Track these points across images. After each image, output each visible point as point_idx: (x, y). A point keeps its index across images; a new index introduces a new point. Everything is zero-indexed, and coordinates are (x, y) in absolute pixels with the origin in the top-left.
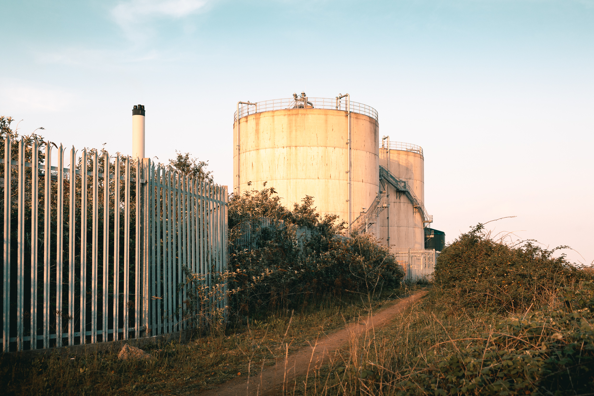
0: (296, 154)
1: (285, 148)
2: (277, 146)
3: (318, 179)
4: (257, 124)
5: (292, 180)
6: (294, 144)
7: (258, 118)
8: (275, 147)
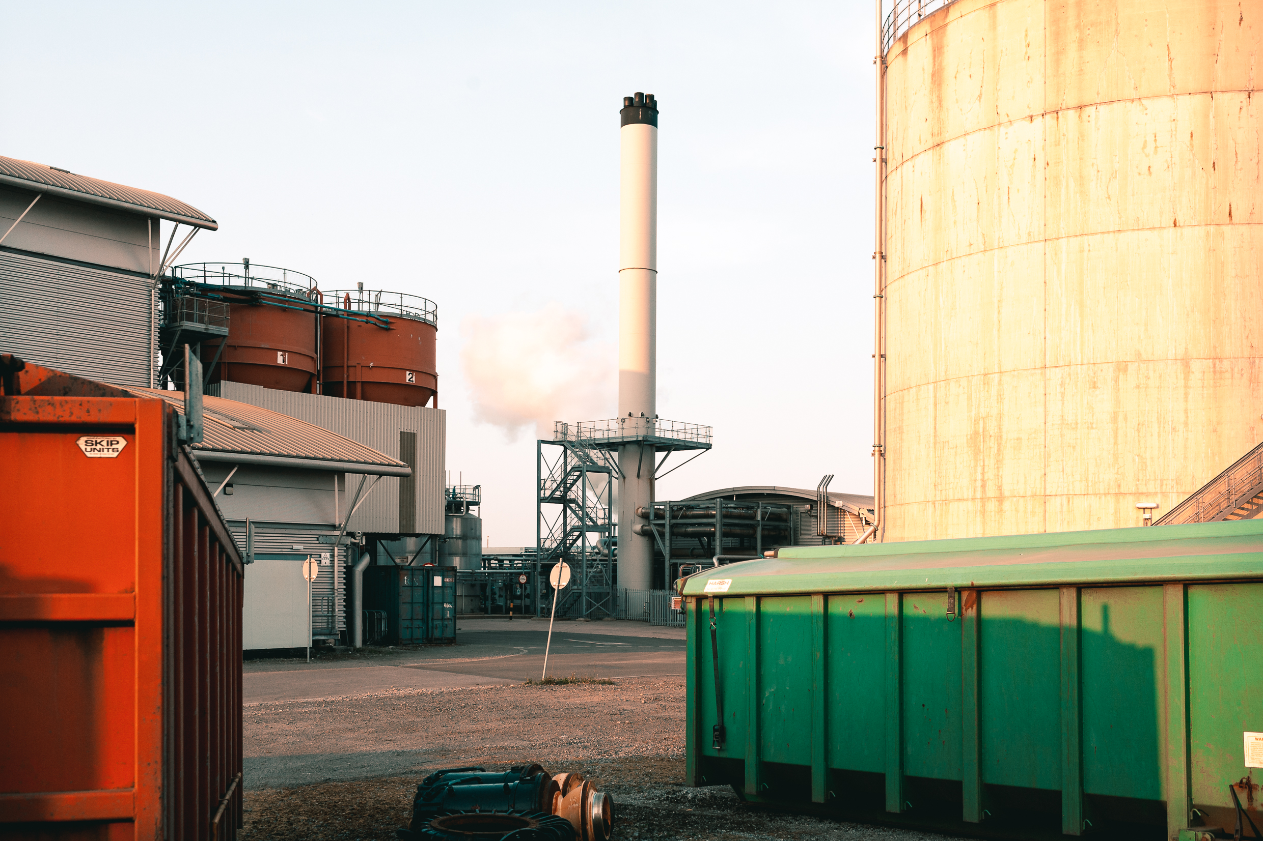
0: (1082, 137)
1: (1038, 120)
2: (1006, 119)
3: (1172, 230)
4: (938, 51)
5: (1063, 242)
6: (1071, 100)
7: (941, 28)
8: (1000, 124)
